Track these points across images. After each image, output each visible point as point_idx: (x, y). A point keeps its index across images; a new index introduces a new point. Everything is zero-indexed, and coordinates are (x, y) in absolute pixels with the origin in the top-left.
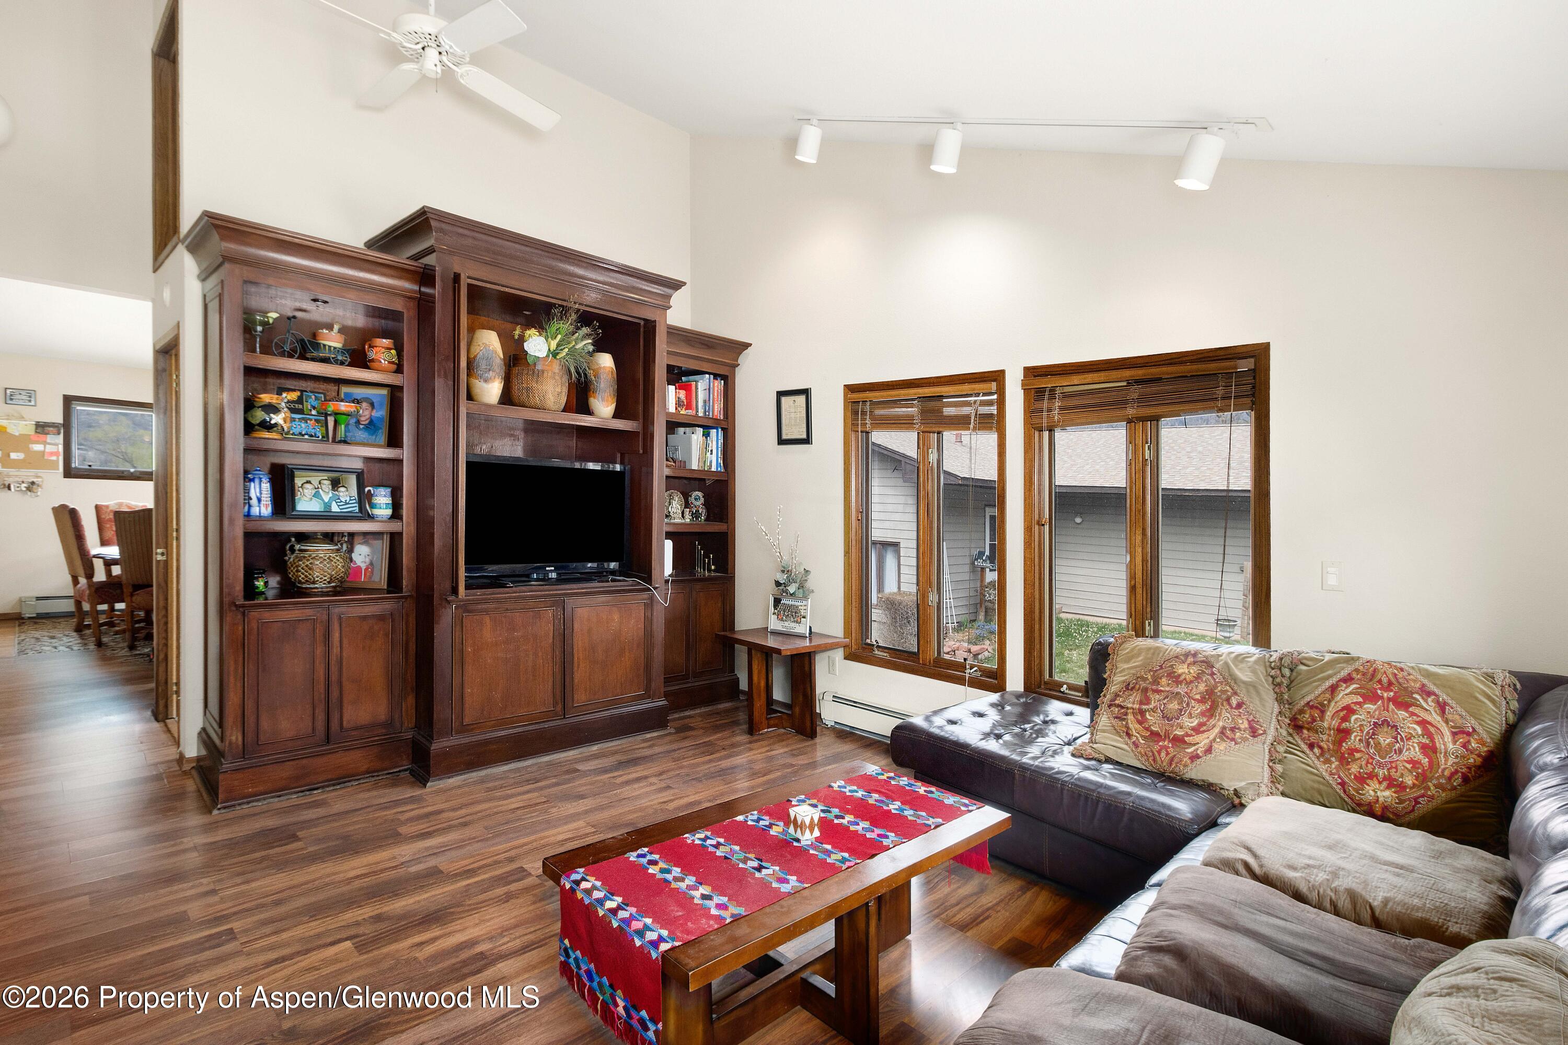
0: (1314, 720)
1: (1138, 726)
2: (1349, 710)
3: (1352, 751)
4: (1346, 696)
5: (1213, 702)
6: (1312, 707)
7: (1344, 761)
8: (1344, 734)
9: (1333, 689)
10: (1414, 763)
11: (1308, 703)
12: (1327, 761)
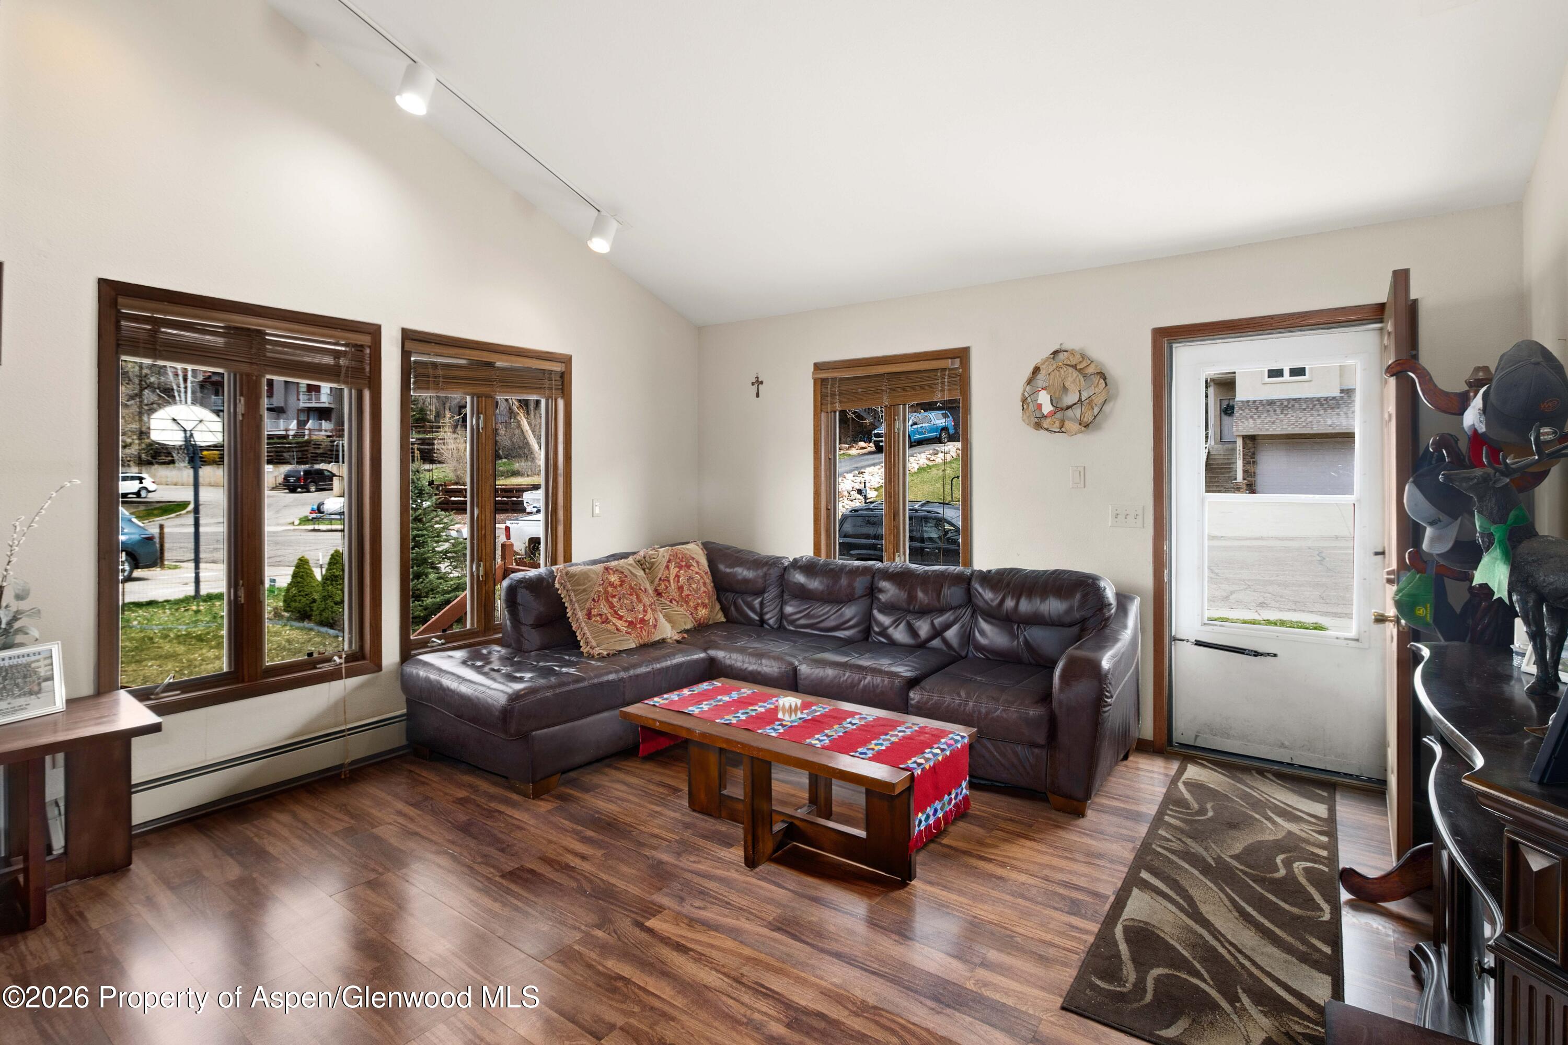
0: (667, 587)
1: (620, 622)
2: (677, 576)
3: (688, 595)
4: (674, 571)
5: (636, 593)
6: (664, 580)
7: (687, 603)
8: (681, 589)
9: (667, 567)
10: (704, 592)
11: (660, 579)
12: (682, 606)
